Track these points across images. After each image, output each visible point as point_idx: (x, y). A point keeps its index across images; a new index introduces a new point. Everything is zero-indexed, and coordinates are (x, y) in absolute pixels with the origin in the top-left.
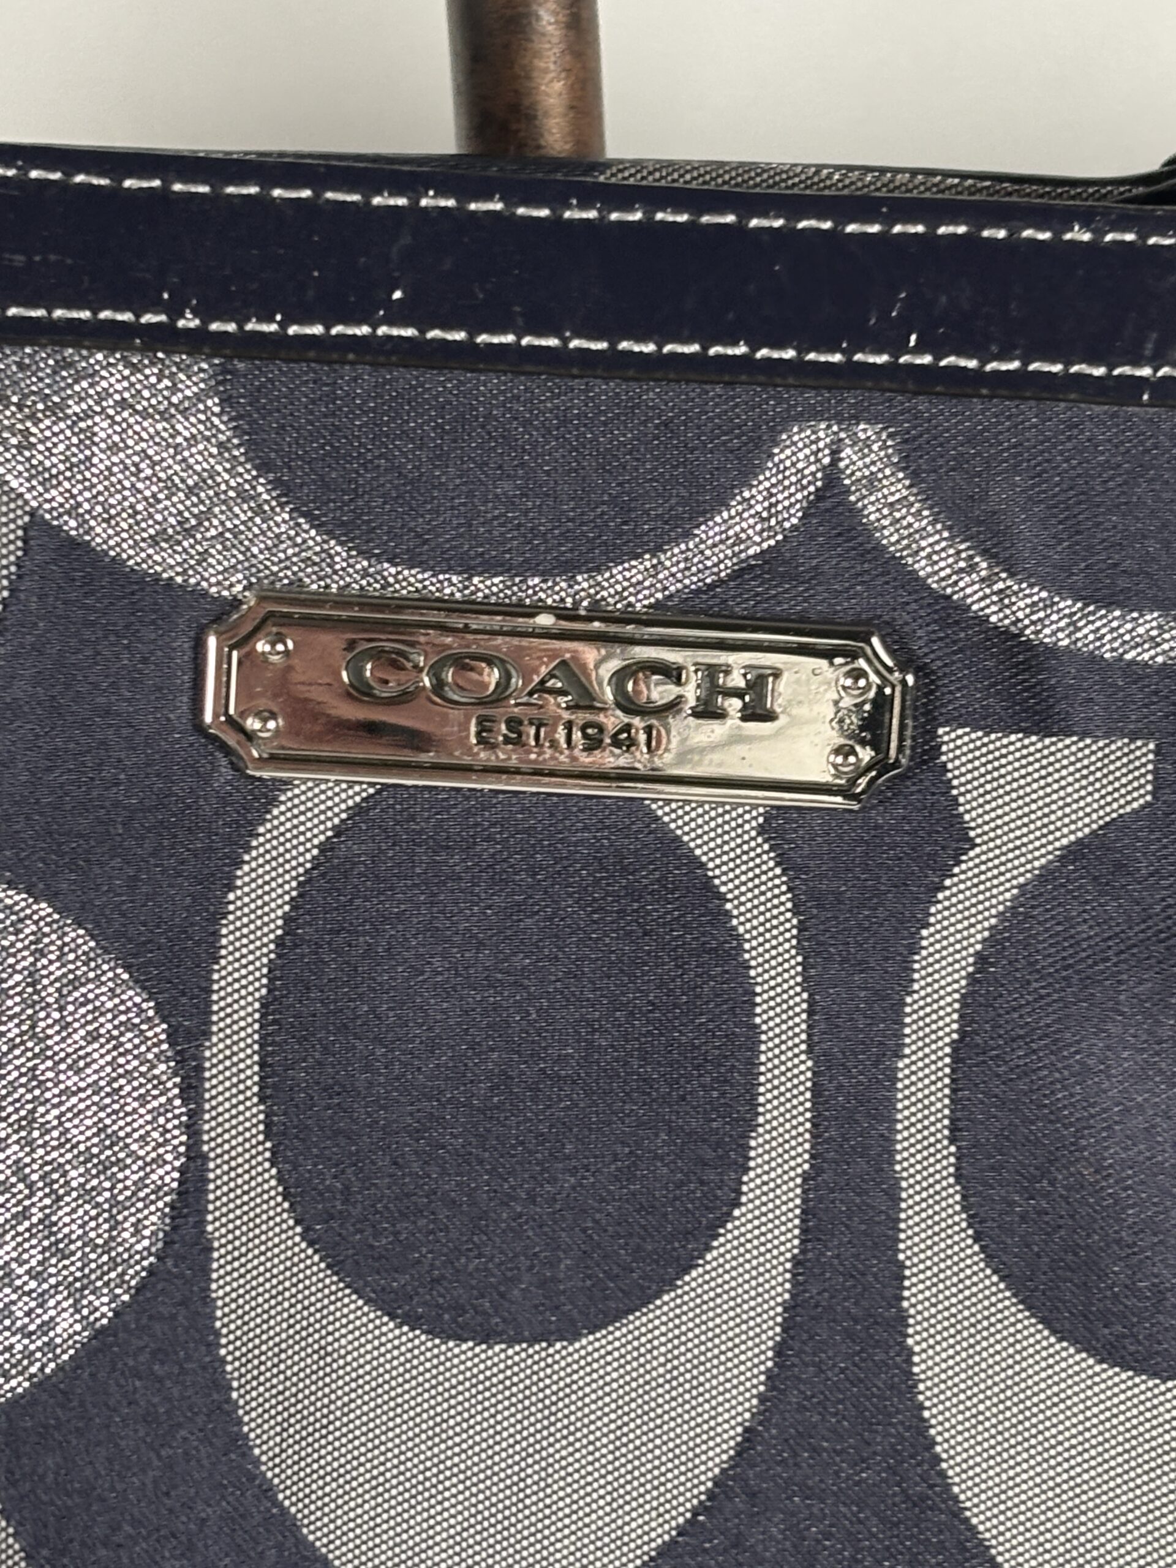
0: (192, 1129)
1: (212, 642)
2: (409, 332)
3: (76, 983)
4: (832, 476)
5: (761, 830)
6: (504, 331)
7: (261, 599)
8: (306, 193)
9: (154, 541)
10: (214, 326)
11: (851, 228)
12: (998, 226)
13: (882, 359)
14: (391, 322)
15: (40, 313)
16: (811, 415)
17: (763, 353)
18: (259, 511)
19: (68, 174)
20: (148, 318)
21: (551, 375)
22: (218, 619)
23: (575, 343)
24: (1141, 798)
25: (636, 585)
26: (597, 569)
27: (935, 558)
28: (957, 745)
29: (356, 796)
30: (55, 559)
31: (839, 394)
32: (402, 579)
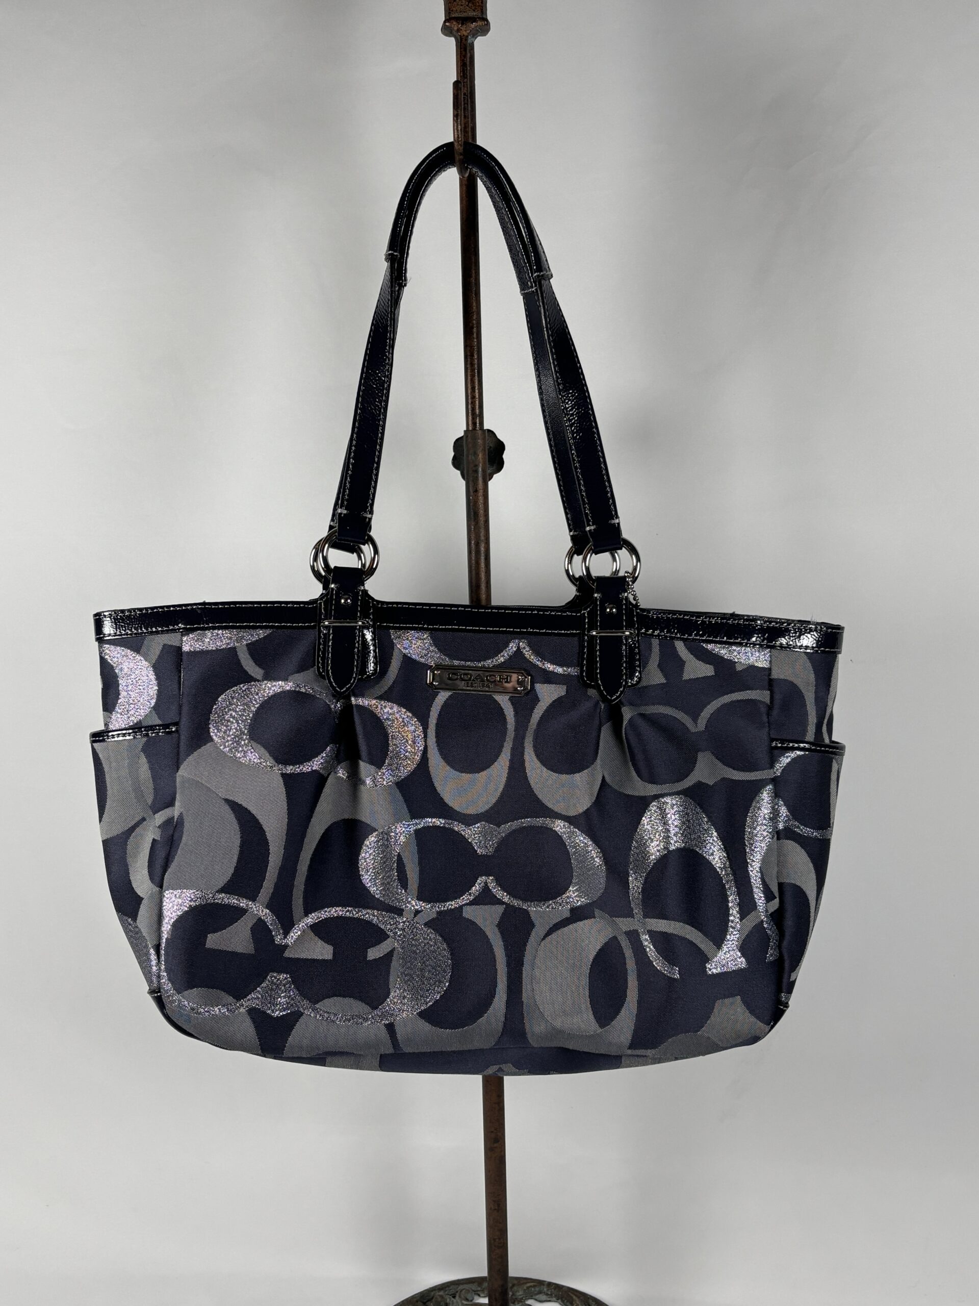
0: (426, 742)
1: (429, 671)
3: (409, 721)
4: (519, 647)
5: (508, 699)
6: (471, 627)
7: (436, 665)
8: (443, 608)
9: (421, 657)
10: (429, 627)
11: (520, 612)
12: (541, 612)
13: (525, 630)
15: (405, 625)
16: (515, 639)
17: (508, 629)
18: (436, 653)
19: (409, 606)
20: (420, 626)
22: (429, 668)
24: (563, 693)
25: (489, 663)
26: (485, 660)
27: (534, 659)
28: (538, 686)
29: (450, 693)
30: (408, 661)
31: (520, 636)
32: (456, 663)
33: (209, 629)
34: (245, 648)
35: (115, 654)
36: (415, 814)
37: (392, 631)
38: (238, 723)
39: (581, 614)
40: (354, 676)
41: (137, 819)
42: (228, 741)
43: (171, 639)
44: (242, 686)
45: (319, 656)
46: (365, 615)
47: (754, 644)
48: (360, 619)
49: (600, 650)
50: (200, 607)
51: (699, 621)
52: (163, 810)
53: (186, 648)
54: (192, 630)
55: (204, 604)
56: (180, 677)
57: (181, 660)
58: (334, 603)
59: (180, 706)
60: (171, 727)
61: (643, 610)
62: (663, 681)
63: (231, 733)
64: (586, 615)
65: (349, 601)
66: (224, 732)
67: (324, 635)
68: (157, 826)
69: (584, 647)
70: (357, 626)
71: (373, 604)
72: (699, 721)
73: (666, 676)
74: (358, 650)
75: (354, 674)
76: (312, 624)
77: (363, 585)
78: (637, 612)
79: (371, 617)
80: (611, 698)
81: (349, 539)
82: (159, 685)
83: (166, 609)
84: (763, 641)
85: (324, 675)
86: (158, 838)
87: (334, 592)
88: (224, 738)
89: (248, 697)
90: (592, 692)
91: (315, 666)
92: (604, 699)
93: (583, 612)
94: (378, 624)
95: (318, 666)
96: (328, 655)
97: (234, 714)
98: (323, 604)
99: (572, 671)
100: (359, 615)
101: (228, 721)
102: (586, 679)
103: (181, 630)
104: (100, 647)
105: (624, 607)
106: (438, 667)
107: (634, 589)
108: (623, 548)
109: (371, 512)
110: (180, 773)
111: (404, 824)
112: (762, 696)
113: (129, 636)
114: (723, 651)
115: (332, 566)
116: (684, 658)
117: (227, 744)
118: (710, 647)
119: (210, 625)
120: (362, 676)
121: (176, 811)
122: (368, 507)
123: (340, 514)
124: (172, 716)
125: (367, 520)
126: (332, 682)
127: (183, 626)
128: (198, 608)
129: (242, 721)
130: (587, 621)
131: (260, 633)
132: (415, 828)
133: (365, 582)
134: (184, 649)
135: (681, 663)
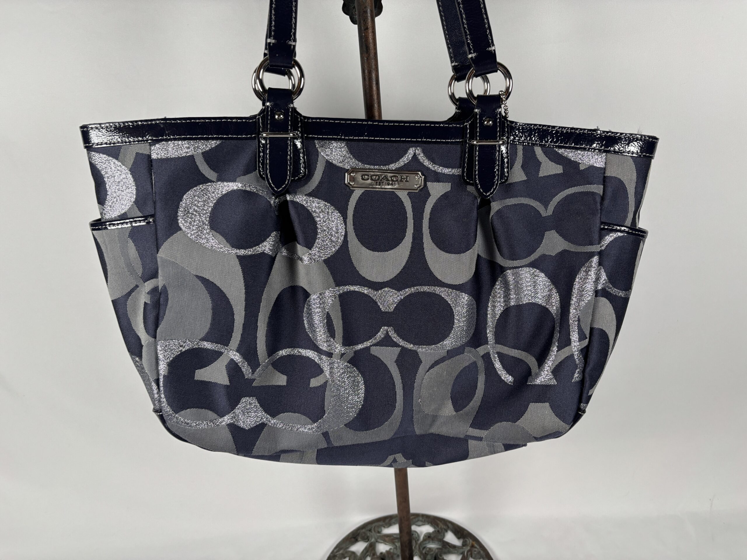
0: (346, 228)
1: (346, 174)
2: (367, 138)
3: (332, 212)
4: (415, 154)
5: (407, 194)
6: (378, 138)
7: (352, 169)
8: (356, 122)
9: (340, 163)
10: (346, 138)
11: (416, 125)
12: (433, 124)
13: (420, 140)
14: (365, 137)
15: (327, 137)
16: (412, 147)
17: (407, 139)
18: (351, 159)
19: (329, 121)
20: (339, 137)
21: (383, 143)
22: (347, 171)
23: (386, 139)
24: (449, 189)
25: (393, 166)
26: (389, 165)
27: (426, 163)
28: (429, 184)
29: (362, 191)
30: (329, 165)
31: (416, 144)
32: (367, 166)
33: (171, 140)
34: (201, 156)
35: (100, 159)
36: (338, 284)
37: (316, 142)
38: (200, 216)
39: (464, 127)
40: (288, 178)
41: (132, 287)
42: (193, 230)
43: (142, 148)
44: (201, 186)
45: (259, 161)
46: (295, 128)
47: (595, 149)
48: (291, 132)
49: (479, 156)
50: (162, 122)
51: (554, 131)
52: (149, 280)
53: (154, 156)
54: (158, 141)
55: (165, 119)
56: (152, 179)
57: (152, 165)
58: (269, 118)
59: (155, 203)
60: (148, 219)
61: (512, 122)
62: (525, 178)
63: (195, 224)
64: (468, 127)
65: (282, 116)
66: (190, 223)
67: (263, 144)
68: (147, 292)
69: (465, 153)
70: (288, 138)
71: (301, 119)
72: (549, 207)
73: (526, 174)
74: (290, 157)
75: (288, 177)
76: (253, 136)
77: (293, 103)
78: (507, 124)
79: (300, 129)
80: (486, 194)
81: (279, 64)
82: (137, 185)
83: (135, 124)
84: (601, 147)
85: (264, 177)
86: (148, 302)
87: (269, 109)
88: (190, 228)
89: (206, 195)
90: (471, 189)
91: (257, 170)
92: (480, 194)
93: (465, 124)
94: (306, 135)
95: (259, 170)
96: (267, 161)
97: (196, 208)
98: (260, 119)
99: (456, 171)
100: (290, 128)
101: (192, 214)
102: (466, 178)
103: (149, 141)
104: (88, 153)
105: (498, 120)
106: (354, 170)
107: (506, 105)
108: (498, 71)
109: (295, 40)
110: (159, 255)
111: (331, 291)
112: (598, 189)
113: (108, 145)
114: (571, 155)
115: (267, 88)
116: (540, 160)
117: (193, 233)
118: (561, 151)
119: (172, 137)
120: (294, 178)
121: (160, 282)
122: (292, 35)
123: (270, 43)
124: (150, 210)
125: (292, 47)
126: (271, 183)
127: (150, 138)
128: (160, 123)
129: (204, 214)
130: (468, 131)
131: (212, 144)
132: (338, 293)
133: (294, 101)
134: (153, 157)
135: (539, 164)
